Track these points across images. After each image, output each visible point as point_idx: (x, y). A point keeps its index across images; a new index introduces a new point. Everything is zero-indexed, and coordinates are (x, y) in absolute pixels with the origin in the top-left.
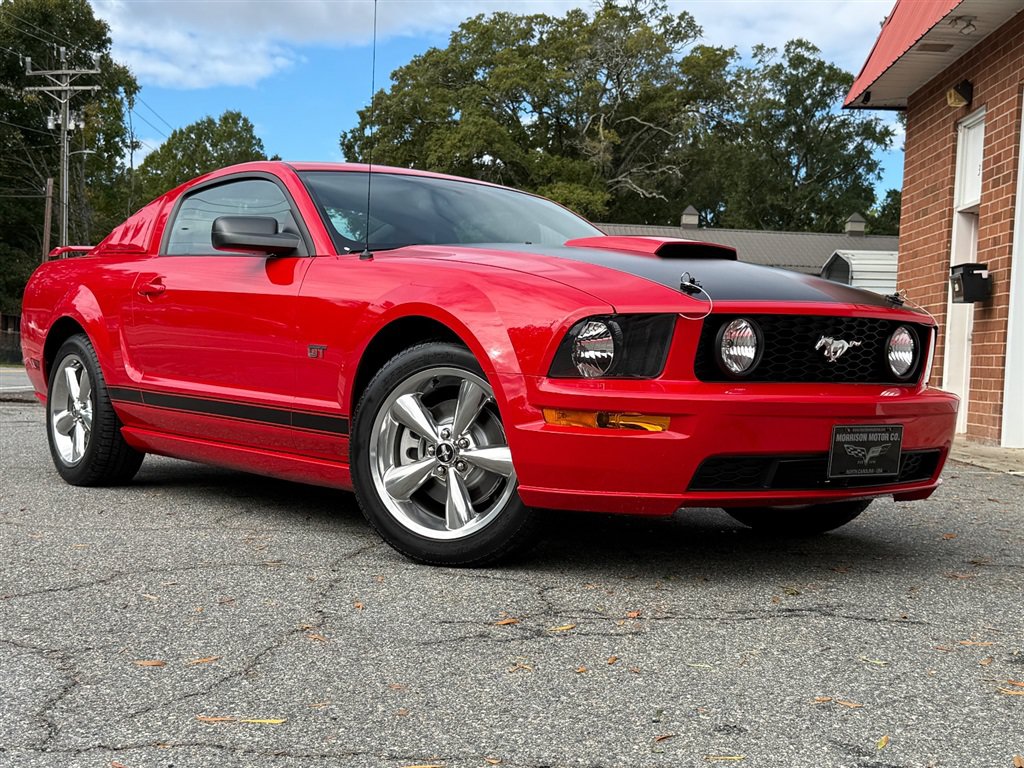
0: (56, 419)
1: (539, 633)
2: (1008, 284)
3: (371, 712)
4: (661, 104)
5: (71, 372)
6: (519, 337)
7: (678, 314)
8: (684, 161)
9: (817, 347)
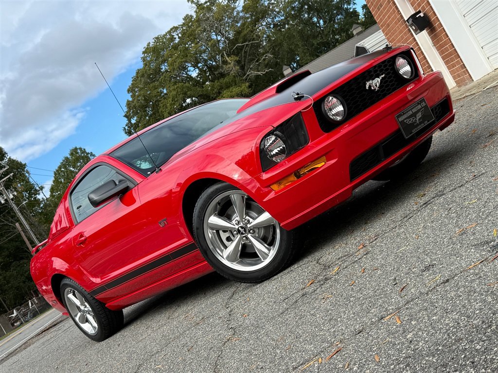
0: (77, 319)
1: (326, 279)
2: (434, 12)
3: (275, 356)
4: (245, 32)
5: (71, 296)
6: (241, 164)
7: (300, 111)
8: (270, 49)
9: (367, 88)
